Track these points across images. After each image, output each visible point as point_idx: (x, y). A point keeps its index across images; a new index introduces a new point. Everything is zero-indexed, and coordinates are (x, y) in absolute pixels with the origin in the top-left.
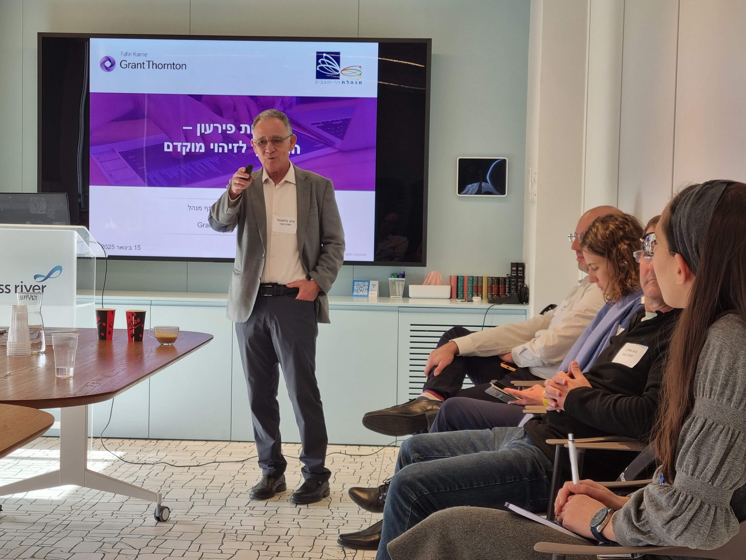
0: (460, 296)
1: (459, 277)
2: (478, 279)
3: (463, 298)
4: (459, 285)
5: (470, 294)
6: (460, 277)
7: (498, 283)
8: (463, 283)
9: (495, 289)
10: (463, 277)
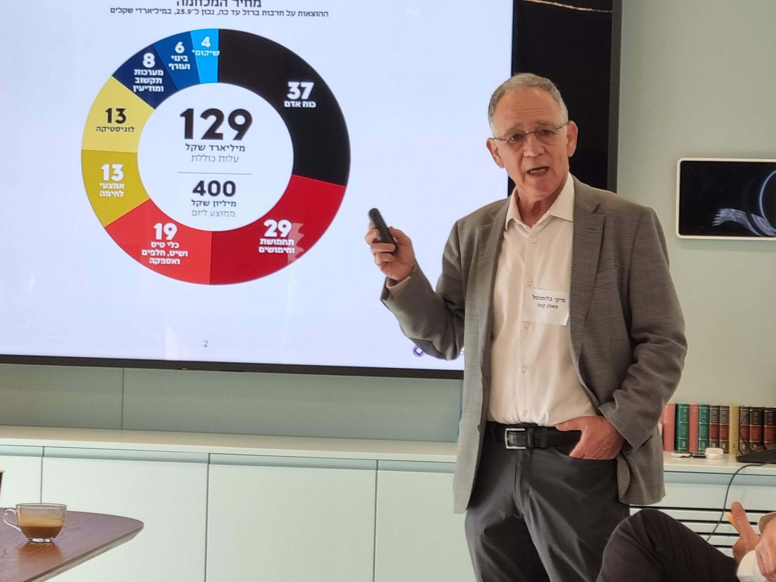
0: (682, 447)
1: (680, 407)
2: (719, 411)
3: (687, 451)
4: (680, 422)
5: (702, 441)
6: (683, 405)
7: (762, 422)
8: (688, 419)
9: (754, 434)
10: (688, 405)
